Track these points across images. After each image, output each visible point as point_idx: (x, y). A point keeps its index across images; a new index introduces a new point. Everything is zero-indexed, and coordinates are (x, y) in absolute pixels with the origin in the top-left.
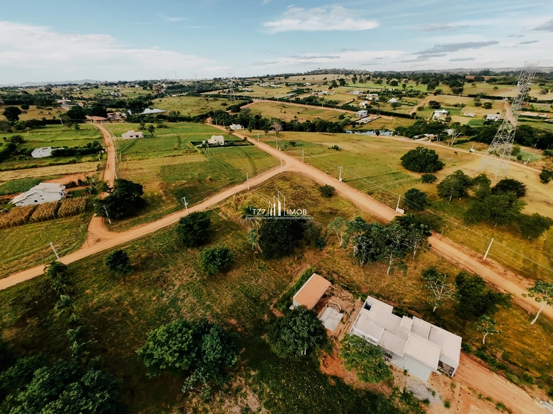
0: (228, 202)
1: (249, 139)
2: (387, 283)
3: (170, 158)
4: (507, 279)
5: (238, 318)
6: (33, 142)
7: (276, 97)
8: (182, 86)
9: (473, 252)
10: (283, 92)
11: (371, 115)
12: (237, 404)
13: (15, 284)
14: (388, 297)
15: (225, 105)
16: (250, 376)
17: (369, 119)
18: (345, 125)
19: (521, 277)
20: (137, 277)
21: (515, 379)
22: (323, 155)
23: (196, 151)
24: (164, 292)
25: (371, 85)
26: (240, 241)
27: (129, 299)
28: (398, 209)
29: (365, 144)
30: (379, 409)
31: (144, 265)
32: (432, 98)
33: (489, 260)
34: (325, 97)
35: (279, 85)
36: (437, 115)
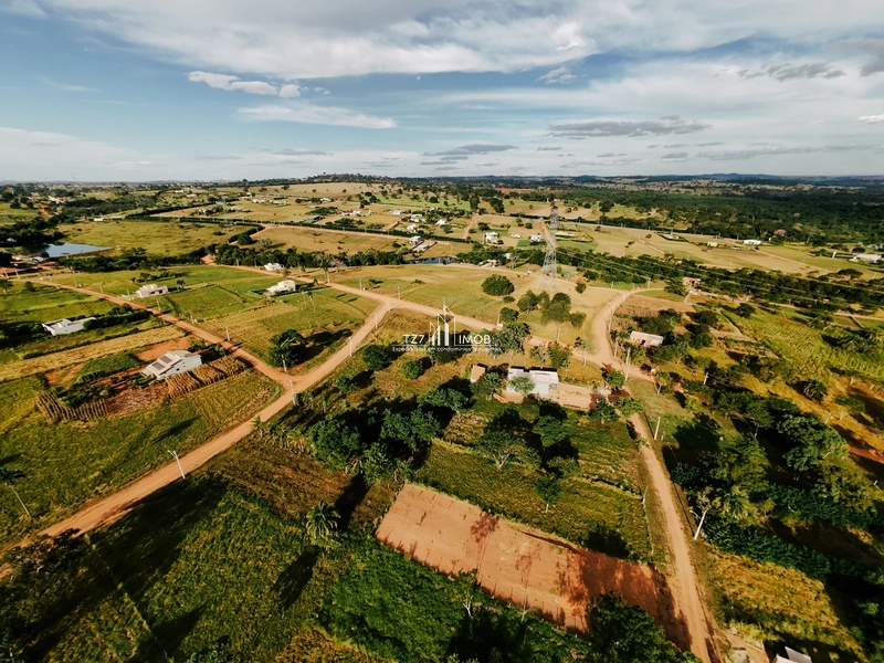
1: (319, 281)
3: (255, 312)
7: (296, 221)
10: (297, 211)
11: (426, 241)
15: (220, 234)
17: (425, 245)
18: (403, 254)
22: (411, 290)
23: (274, 301)
25: (408, 202)
28: (499, 324)
29: (439, 275)
32: (478, 218)
35: (285, 202)
36: (489, 237)
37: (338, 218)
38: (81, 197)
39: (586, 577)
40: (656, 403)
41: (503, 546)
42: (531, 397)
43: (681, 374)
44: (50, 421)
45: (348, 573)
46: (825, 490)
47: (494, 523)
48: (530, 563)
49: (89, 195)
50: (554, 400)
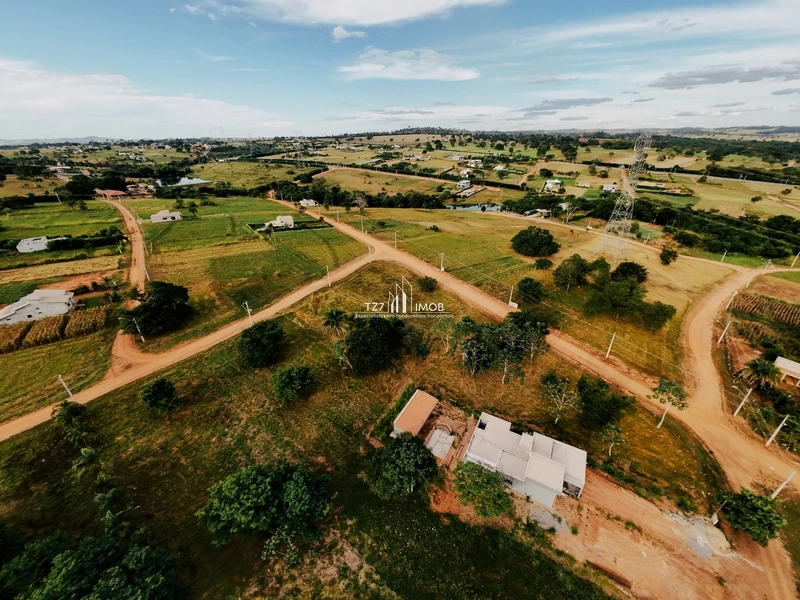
0: (304, 304)
1: (326, 219)
2: (502, 394)
3: (223, 248)
4: (631, 378)
5: (327, 454)
6: (18, 229)
7: (357, 164)
8: (232, 148)
9: (595, 349)
10: (366, 156)
11: (475, 186)
12: (332, 564)
13: (7, 437)
14: (505, 411)
15: (292, 173)
16: (345, 527)
17: (472, 190)
18: (444, 198)
19: (645, 375)
20: (188, 412)
21: (644, 492)
22: (420, 238)
23: (257, 237)
24: (227, 430)
25: (472, 149)
26: (323, 355)
27: (179, 443)
28: (511, 303)
29: (469, 223)
30: (501, 546)
31: (197, 395)
32: (542, 165)
33: (612, 357)
34: (419, 163)
35: (360, 148)
36: (549, 185)
37: (397, 162)
38: (223, 145)
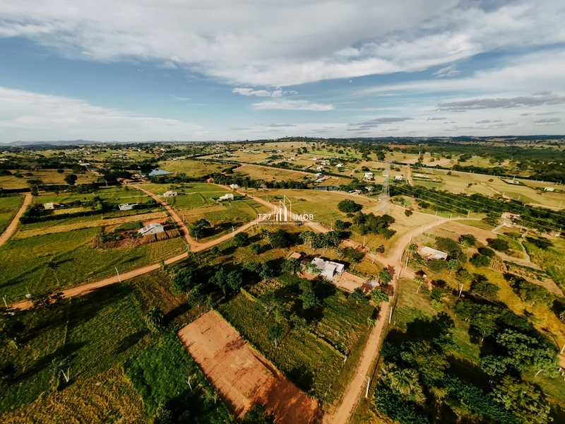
0: (250, 229)
1: (248, 195)
3: (205, 209)
7: (258, 162)
8: (178, 150)
9: (360, 244)
11: (325, 176)
15: (220, 168)
17: (323, 178)
18: (307, 183)
22: (295, 204)
23: (218, 204)
28: (330, 229)
29: (320, 197)
32: (364, 163)
33: (366, 247)
34: (294, 163)
35: (258, 152)
36: (366, 176)
37: (281, 161)
38: (173, 149)
39: (271, 394)
40: (411, 299)
41: (237, 359)
42: (321, 277)
43: (448, 283)
44: (92, 247)
45: (152, 347)
46: (499, 396)
47: (242, 344)
48: (245, 373)
49: (176, 148)
50: (335, 282)
